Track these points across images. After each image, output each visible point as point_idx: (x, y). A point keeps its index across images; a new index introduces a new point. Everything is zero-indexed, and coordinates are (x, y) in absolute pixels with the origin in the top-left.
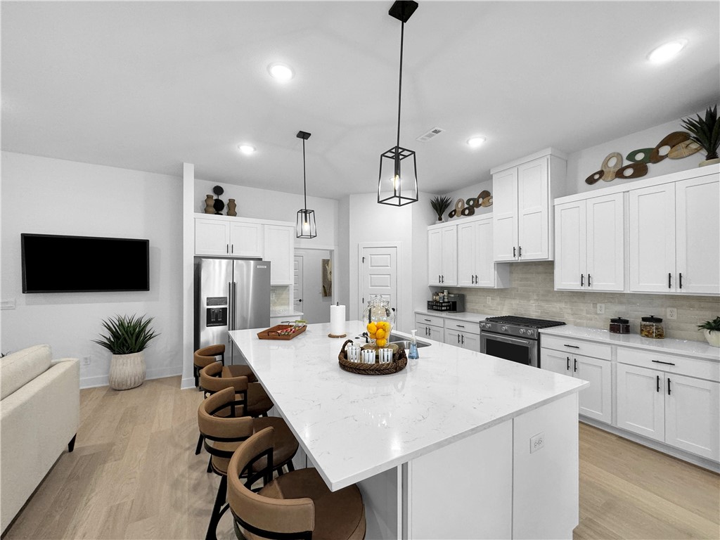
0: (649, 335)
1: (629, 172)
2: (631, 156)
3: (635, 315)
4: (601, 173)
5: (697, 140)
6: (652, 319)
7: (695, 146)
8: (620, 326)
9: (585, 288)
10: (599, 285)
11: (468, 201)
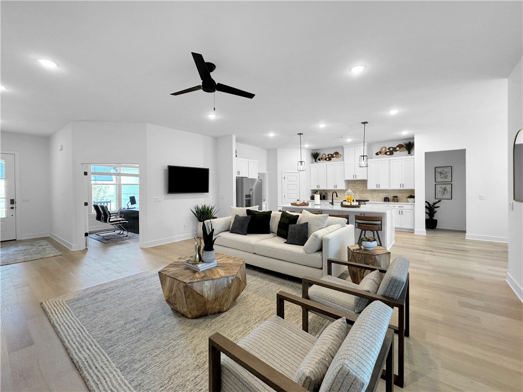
0: (395, 202)
1: (388, 153)
2: (389, 149)
3: (390, 196)
4: (380, 152)
5: (405, 148)
6: (395, 197)
7: (405, 149)
8: (386, 200)
9: (378, 188)
10: (382, 188)
11: (328, 155)
